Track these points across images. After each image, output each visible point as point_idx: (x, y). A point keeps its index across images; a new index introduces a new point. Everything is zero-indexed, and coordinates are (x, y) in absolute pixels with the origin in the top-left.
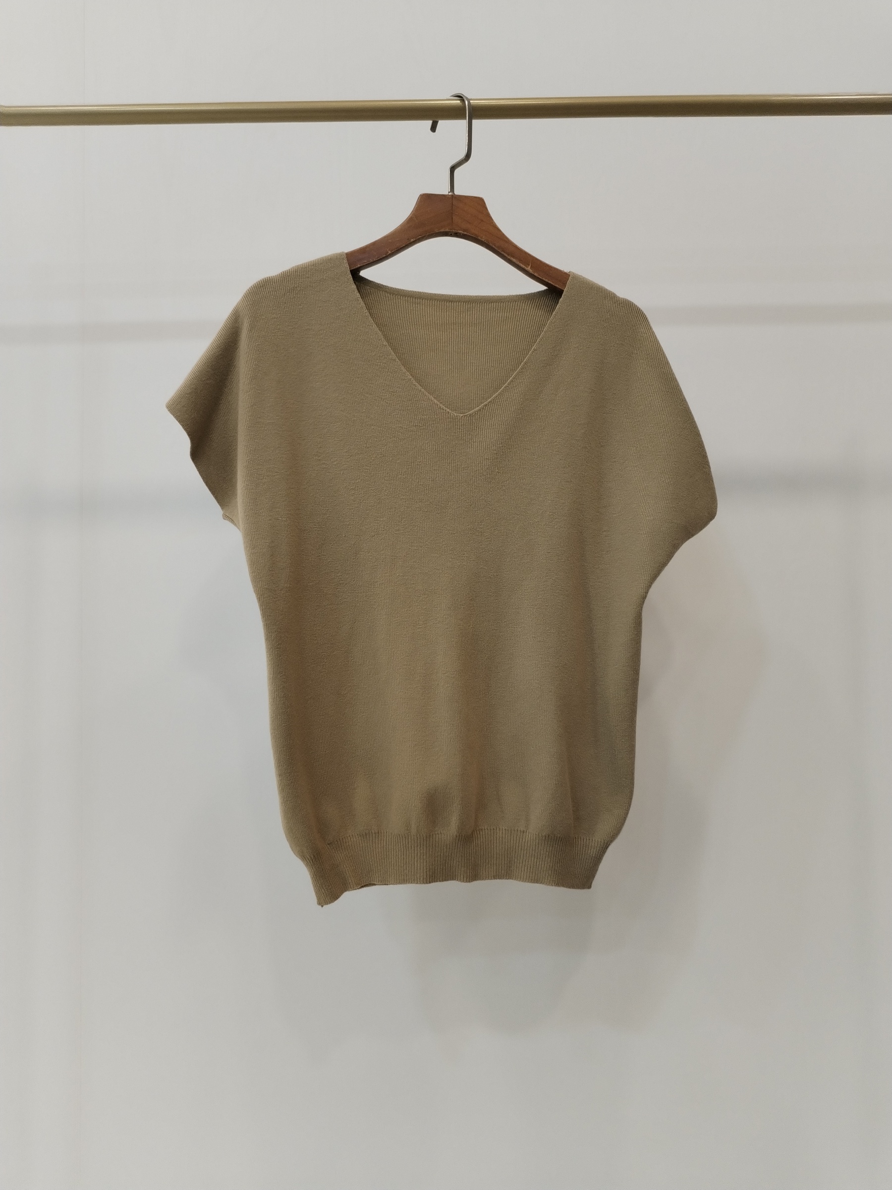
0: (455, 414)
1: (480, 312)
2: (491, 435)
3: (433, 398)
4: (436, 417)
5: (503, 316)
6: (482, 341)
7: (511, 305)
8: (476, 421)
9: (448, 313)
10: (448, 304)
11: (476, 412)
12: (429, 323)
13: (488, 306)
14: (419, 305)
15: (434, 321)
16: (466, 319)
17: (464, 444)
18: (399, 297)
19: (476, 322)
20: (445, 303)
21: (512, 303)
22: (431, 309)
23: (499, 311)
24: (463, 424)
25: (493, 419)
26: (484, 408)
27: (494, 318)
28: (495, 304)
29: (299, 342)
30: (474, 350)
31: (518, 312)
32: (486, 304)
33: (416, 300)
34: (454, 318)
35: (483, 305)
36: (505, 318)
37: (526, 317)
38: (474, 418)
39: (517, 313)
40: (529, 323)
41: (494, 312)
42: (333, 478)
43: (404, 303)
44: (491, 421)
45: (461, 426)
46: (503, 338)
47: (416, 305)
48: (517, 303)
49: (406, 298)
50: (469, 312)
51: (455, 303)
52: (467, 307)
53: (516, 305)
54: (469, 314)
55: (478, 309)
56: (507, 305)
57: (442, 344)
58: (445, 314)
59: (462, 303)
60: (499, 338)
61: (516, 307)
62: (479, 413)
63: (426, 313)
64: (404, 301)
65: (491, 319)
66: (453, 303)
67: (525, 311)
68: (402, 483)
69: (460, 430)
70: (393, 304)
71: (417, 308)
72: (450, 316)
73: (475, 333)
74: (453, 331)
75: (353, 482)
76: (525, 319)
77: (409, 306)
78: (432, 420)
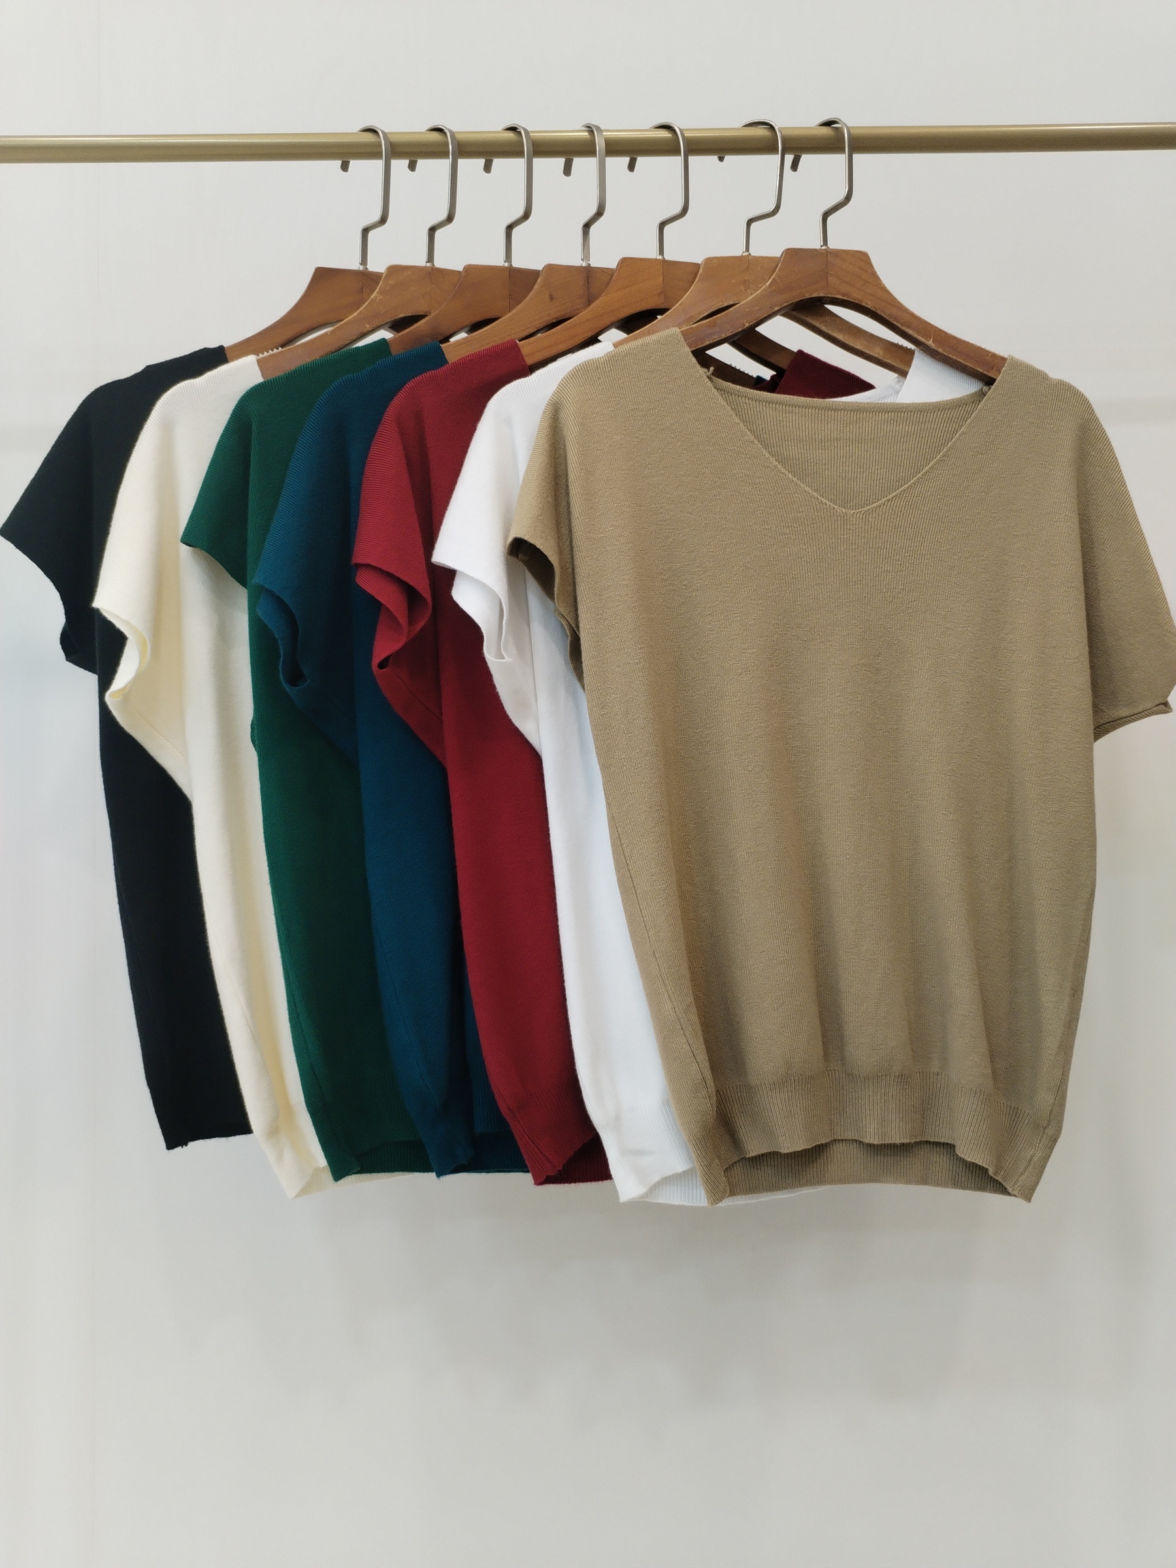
0: (844, 510)
1: (873, 424)
2: (895, 539)
3: (810, 491)
4: (816, 514)
5: (904, 430)
6: (874, 463)
7: (915, 416)
8: (874, 519)
9: (829, 425)
10: (830, 413)
11: (874, 509)
12: (804, 439)
13: (883, 417)
14: (791, 415)
15: (810, 436)
16: (854, 433)
17: (856, 550)
18: (764, 404)
19: (866, 438)
20: (826, 412)
21: (916, 413)
22: (806, 420)
23: (898, 423)
24: (854, 523)
25: (898, 519)
26: (886, 503)
27: (891, 432)
28: (893, 413)
29: (625, 427)
30: (864, 475)
31: (923, 425)
32: (880, 413)
33: (787, 408)
34: (838, 432)
35: (877, 415)
36: (906, 433)
37: (934, 432)
38: (871, 516)
39: (923, 428)
40: (938, 440)
41: (892, 425)
42: (682, 603)
43: (771, 412)
44: (895, 521)
45: (851, 525)
46: (903, 459)
47: (787, 415)
48: (922, 414)
49: (774, 405)
50: (858, 425)
51: (839, 412)
52: (855, 417)
53: (921, 417)
54: (857, 427)
55: (870, 420)
56: (909, 416)
57: (821, 467)
58: (826, 426)
59: (849, 412)
60: (897, 459)
61: (921, 419)
62: (878, 509)
63: (800, 425)
64: (771, 410)
65: (888, 434)
66: (836, 412)
67: (933, 423)
68: (773, 604)
69: (851, 531)
70: (755, 413)
71: (787, 418)
72: (832, 429)
73: (865, 453)
74: (836, 449)
75: (709, 605)
76: (933, 435)
77: (778, 415)
78: (811, 519)
